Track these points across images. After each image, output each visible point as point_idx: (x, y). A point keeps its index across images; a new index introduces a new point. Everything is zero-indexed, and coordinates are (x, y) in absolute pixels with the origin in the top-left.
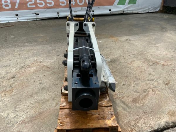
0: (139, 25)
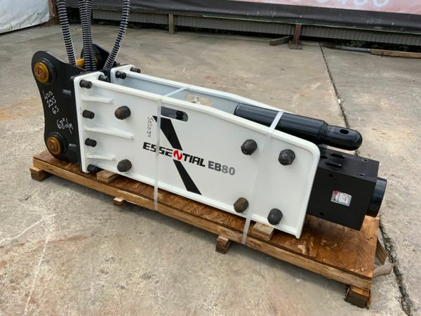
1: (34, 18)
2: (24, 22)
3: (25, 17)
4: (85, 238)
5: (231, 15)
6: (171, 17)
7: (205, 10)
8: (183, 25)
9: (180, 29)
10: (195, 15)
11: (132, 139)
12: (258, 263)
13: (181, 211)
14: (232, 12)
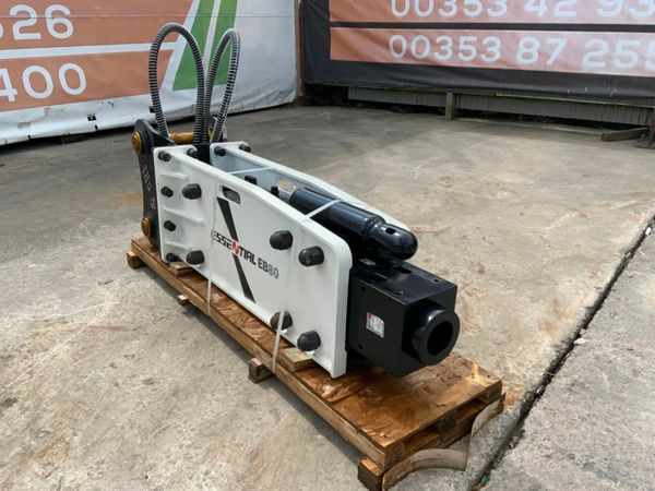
0: (278, 146)
1: (273, 97)
2: (260, 101)
3: (263, 95)
4: (126, 330)
5: (540, 93)
6: (450, 96)
7: (501, 85)
8: (467, 107)
9: (461, 114)
10: (485, 92)
11: (202, 225)
12: (287, 403)
13: (226, 319)
14: (543, 89)
